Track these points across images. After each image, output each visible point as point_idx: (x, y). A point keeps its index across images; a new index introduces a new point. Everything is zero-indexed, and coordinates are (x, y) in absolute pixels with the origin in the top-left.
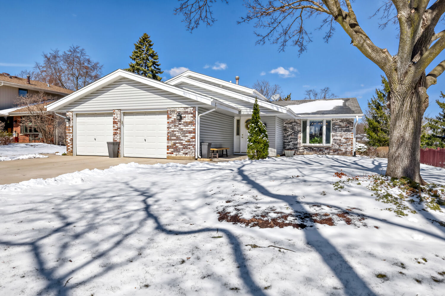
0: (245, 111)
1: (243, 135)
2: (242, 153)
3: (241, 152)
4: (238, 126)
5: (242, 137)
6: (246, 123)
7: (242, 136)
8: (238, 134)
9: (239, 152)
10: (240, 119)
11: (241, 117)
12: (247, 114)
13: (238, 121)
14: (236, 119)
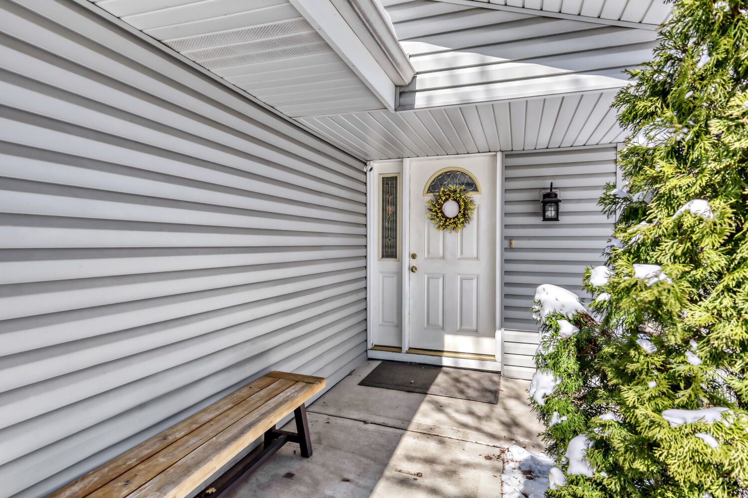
0: (442, 79)
1: (414, 256)
2: (412, 350)
3: (405, 348)
4: (390, 209)
5: (413, 269)
6: (429, 191)
7: (414, 263)
8: (390, 250)
9: (399, 349)
10: (401, 172)
11: (407, 161)
12: (454, 101)
13: (390, 185)
14: (379, 168)
